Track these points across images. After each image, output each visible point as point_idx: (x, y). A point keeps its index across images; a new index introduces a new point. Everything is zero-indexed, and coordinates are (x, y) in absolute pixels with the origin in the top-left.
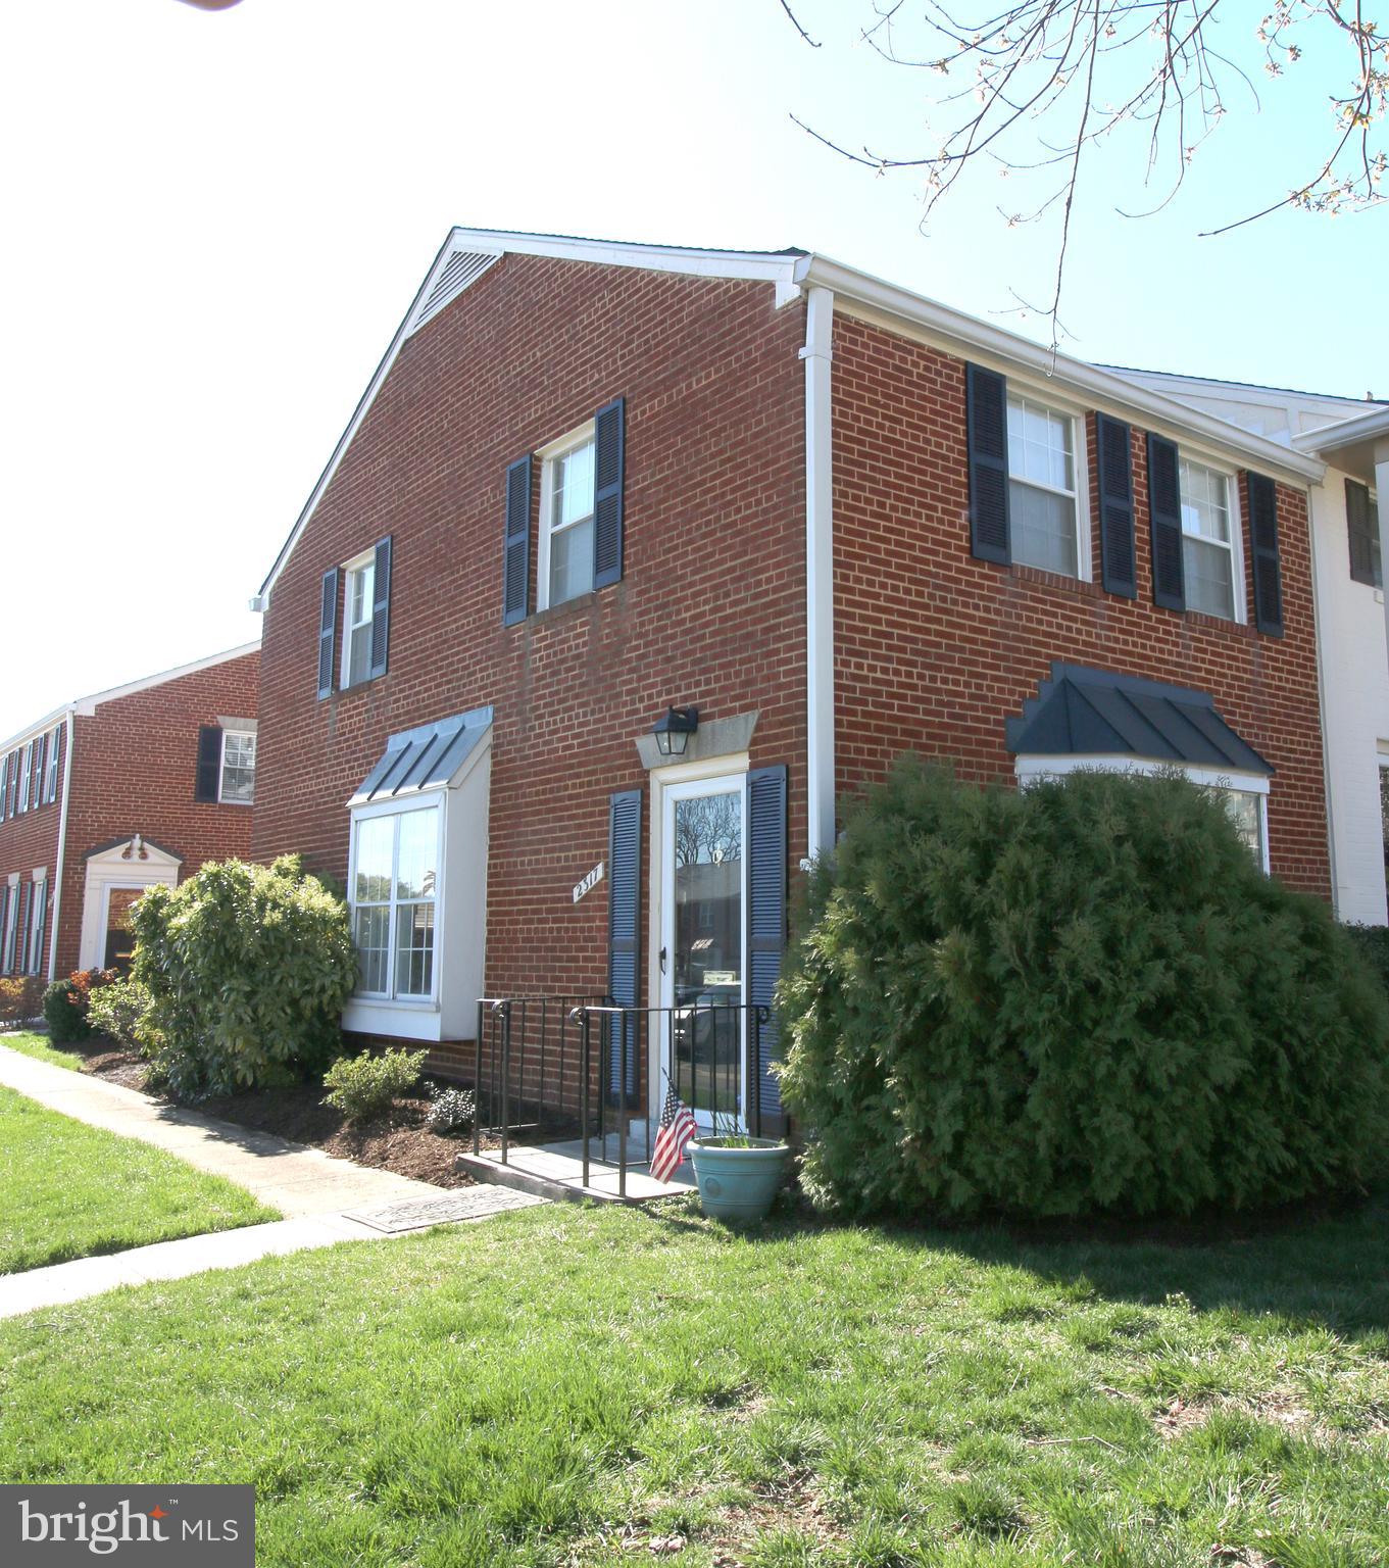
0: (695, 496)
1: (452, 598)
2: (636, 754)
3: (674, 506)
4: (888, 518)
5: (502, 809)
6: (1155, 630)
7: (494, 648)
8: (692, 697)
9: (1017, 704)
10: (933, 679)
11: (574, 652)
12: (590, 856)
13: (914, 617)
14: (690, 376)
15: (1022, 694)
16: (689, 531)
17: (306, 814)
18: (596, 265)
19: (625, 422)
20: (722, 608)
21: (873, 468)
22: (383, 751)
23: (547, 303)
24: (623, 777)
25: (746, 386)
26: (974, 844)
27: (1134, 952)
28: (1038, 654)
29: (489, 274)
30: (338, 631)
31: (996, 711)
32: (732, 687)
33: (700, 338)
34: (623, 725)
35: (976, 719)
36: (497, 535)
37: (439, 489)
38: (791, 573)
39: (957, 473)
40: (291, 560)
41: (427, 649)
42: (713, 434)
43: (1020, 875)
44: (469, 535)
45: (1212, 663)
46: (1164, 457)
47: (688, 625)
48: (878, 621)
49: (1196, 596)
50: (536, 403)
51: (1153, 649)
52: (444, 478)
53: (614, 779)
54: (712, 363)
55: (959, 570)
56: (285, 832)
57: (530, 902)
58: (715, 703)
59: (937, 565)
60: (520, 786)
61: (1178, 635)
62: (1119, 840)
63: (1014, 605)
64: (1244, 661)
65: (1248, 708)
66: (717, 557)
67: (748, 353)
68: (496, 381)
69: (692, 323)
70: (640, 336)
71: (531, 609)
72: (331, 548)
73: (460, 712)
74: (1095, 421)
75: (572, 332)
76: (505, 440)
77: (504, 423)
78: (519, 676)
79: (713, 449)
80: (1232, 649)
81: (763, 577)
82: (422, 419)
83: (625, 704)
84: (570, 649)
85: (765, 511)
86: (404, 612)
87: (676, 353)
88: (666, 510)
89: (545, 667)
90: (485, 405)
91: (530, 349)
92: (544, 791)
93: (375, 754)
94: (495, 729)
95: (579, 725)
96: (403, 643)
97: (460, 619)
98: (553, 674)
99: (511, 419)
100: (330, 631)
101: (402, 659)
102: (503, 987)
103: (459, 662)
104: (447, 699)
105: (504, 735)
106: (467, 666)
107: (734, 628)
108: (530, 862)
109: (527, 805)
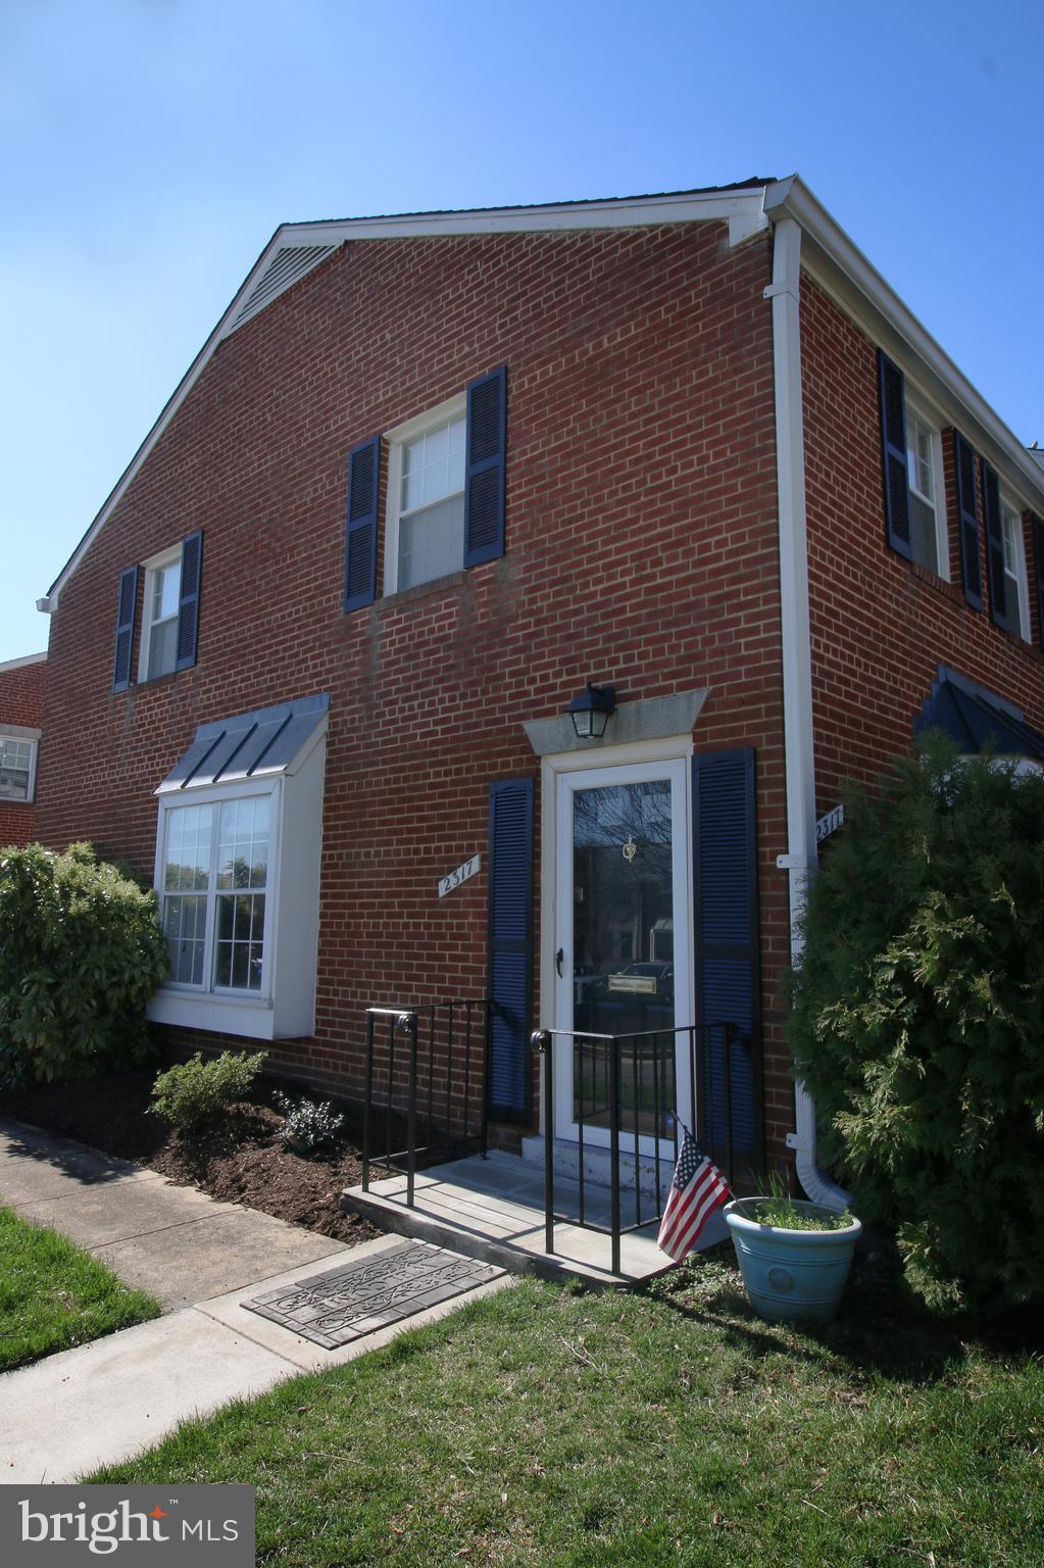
0: (607, 461)
1: (277, 587)
2: (525, 739)
3: (579, 473)
5: (339, 798)
7: (330, 634)
8: (608, 675)
9: (918, 702)
10: (867, 668)
11: (437, 635)
12: (459, 848)
13: (853, 599)
14: (599, 334)
15: (921, 693)
16: (599, 499)
17: (98, 803)
18: (465, 237)
19: (507, 392)
22: (191, 741)
23: (400, 284)
24: (505, 764)
25: (683, 336)
29: (324, 265)
30: (137, 626)
31: (907, 708)
33: (613, 294)
34: (504, 709)
35: (895, 714)
36: (335, 521)
39: (876, 460)
40: (82, 562)
44: (298, 523)
46: (991, 485)
47: (599, 598)
50: (387, 384)
52: (267, 469)
53: (493, 766)
54: (631, 317)
55: (879, 558)
56: (74, 820)
57: (378, 895)
58: (640, 682)
59: (865, 548)
60: (365, 775)
63: (912, 602)
66: (641, 523)
67: (686, 301)
68: (333, 370)
69: (600, 280)
70: (526, 302)
71: (378, 594)
72: (130, 547)
73: (288, 700)
75: (432, 309)
76: (346, 425)
77: (344, 409)
78: (361, 662)
79: (634, 409)
81: (712, 540)
82: (241, 415)
83: (508, 686)
84: (431, 631)
85: (713, 469)
86: (217, 605)
87: (575, 315)
88: (563, 479)
89: (398, 651)
90: (319, 394)
91: (378, 332)
92: (396, 781)
93: (181, 744)
94: (332, 716)
95: (445, 710)
96: (216, 634)
97: (287, 607)
98: (409, 658)
99: (353, 405)
100: (129, 627)
101: (215, 650)
102: (341, 983)
103: (285, 650)
104: (270, 688)
105: (344, 722)
106: (296, 655)
107: (668, 599)
108: (377, 854)
109: (374, 794)
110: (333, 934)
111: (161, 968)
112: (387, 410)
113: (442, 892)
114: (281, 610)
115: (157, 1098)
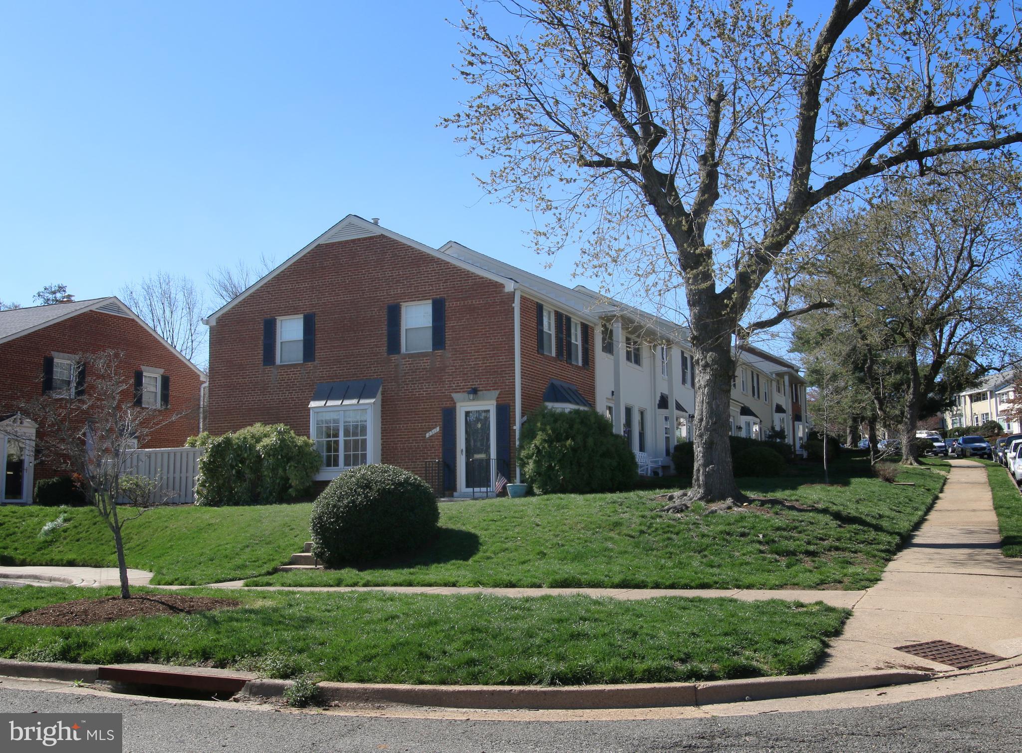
0: (475, 332)
1: (356, 341)
2: (452, 398)
3: (467, 333)
4: (526, 344)
5: (387, 410)
6: (567, 369)
7: (381, 361)
8: (476, 384)
9: (545, 390)
10: (535, 384)
12: (433, 425)
13: (530, 368)
14: (473, 299)
15: (545, 386)
16: (473, 341)
19: (445, 305)
20: (487, 363)
21: (524, 332)
22: (314, 388)
23: (405, 258)
24: (445, 404)
25: (494, 308)
27: (599, 443)
28: (548, 376)
29: (371, 238)
30: (275, 342)
31: (542, 389)
32: (490, 383)
33: (476, 290)
34: (445, 390)
35: (542, 393)
36: (382, 326)
37: (344, 303)
39: (536, 331)
40: (233, 308)
41: (340, 356)
42: (482, 317)
44: (364, 322)
45: (576, 376)
46: (569, 321)
47: (472, 366)
49: (573, 359)
50: (401, 288)
51: (567, 374)
52: (349, 299)
53: (442, 404)
54: (481, 298)
55: (536, 356)
56: (237, 414)
57: (404, 438)
58: (483, 387)
59: (533, 354)
60: (397, 404)
61: (570, 370)
64: (581, 376)
65: (582, 389)
66: (484, 350)
67: (495, 299)
68: (377, 275)
69: (473, 284)
70: (451, 282)
71: (399, 351)
72: (267, 309)
73: (363, 379)
74: (557, 313)
76: (385, 295)
77: (384, 290)
78: (395, 371)
80: (578, 372)
81: (501, 357)
82: (332, 276)
83: (447, 384)
84: (421, 366)
85: (501, 342)
86: (324, 341)
87: (465, 291)
88: (462, 333)
89: (409, 369)
90: (373, 281)
91: (397, 270)
92: (409, 406)
93: (308, 389)
94: (383, 386)
95: (426, 388)
96: (324, 352)
97: (361, 349)
98: (414, 372)
99: (388, 289)
100: (271, 341)
101: (324, 358)
103: (361, 363)
104: (354, 374)
105: (389, 388)
106: (366, 365)
107: (490, 369)
108: (403, 427)
109: (401, 410)
110: (387, 449)
112: (402, 296)
113: (427, 436)
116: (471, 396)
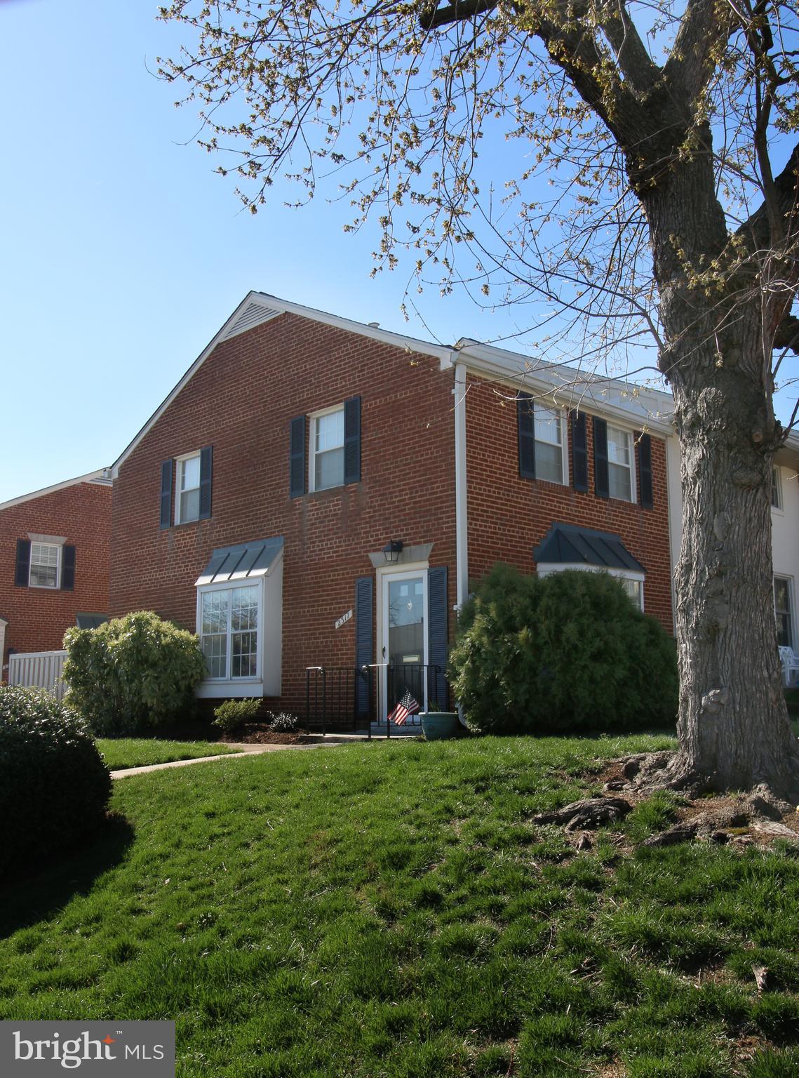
0: (399, 447)
1: (255, 481)
2: (369, 561)
3: (389, 450)
4: (486, 461)
5: (290, 586)
6: (596, 507)
7: (283, 508)
8: (400, 536)
9: (538, 541)
10: (504, 530)
11: (333, 513)
12: (344, 607)
13: (497, 503)
14: (396, 392)
15: (540, 537)
16: (397, 462)
17: (153, 590)
18: (342, 330)
19: (361, 408)
20: (415, 497)
21: (481, 440)
22: (211, 557)
23: (313, 342)
24: (362, 571)
25: (426, 401)
26: (530, 597)
27: (590, 635)
28: (546, 519)
29: (275, 320)
30: (173, 493)
31: (530, 544)
32: (420, 532)
33: (402, 375)
34: (361, 548)
35: (521, 547)
36: (284, 453)
37: (244, 425)
38: (448, 485)
39: (514, 440)
40: (135, 451)
41: (238, 506)
42: (409, 420)
43: (548, 608)
44: (265, 450)
45: (621, 521)
46: (600, 427)
47: (397, 504)
48: (483, 505)
49: (614, 492)
50: (307, 391)
51: (595, 515)
52: (248, 419)
53: (357, 572)
54: (408, 388)
55: (515, 483)
56: (136, 600)
57: (309, 630)
58: (411, 539)
59: (506, 480)
60: (301, 575)
61: (606, 509)
62: (583, 595)
63: (536, 497)
64: (635, 521)
65: (637, 542)
66: (411, 475)
67: (427, 387)
68: (281, 376)
69: (397, 368)
70: (368, 369)
71: (306, 491)
72: (167, 448)
73: (263, 539)
74: (573, 413)
75: (329, 359)
76: (288, 406)
77: (288, 397)
78: (299, 523)
79: (409, 427)
80: (629, 515)
81: (435, 486)
82: (232, 387)
83: (363, 538)
84: (330, 511)
85: (436, 457)
86: (222, 486)
87: (388, 380)
88: (384, 451)
89: (316, 519)
90: (275, 386)
91: (303, 363)
92: (316, 578)
93: (204, 559)
94: (285, 548)
95: (337, 547)
96: (223, 502)
97: (261, 492)
98: (321, 522)
99: (292, 396)
100: (169, 493)
101: (222, 510)
102: (293, 671)
103: (261, 513)
104: (253, 532)
105: (292, 551)
106: (267, 516)
107: (420, 507)
108: (308, 612)
109: (306, 584)
110: (288, 649)
111: (205, 670)
112: (308, 403)
113: (337, 627)
114: (258, 493)
115: (216, 718)
116: (395, 555)
